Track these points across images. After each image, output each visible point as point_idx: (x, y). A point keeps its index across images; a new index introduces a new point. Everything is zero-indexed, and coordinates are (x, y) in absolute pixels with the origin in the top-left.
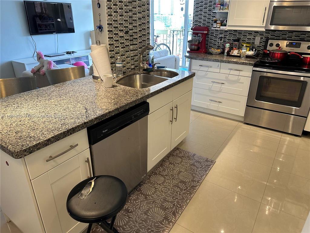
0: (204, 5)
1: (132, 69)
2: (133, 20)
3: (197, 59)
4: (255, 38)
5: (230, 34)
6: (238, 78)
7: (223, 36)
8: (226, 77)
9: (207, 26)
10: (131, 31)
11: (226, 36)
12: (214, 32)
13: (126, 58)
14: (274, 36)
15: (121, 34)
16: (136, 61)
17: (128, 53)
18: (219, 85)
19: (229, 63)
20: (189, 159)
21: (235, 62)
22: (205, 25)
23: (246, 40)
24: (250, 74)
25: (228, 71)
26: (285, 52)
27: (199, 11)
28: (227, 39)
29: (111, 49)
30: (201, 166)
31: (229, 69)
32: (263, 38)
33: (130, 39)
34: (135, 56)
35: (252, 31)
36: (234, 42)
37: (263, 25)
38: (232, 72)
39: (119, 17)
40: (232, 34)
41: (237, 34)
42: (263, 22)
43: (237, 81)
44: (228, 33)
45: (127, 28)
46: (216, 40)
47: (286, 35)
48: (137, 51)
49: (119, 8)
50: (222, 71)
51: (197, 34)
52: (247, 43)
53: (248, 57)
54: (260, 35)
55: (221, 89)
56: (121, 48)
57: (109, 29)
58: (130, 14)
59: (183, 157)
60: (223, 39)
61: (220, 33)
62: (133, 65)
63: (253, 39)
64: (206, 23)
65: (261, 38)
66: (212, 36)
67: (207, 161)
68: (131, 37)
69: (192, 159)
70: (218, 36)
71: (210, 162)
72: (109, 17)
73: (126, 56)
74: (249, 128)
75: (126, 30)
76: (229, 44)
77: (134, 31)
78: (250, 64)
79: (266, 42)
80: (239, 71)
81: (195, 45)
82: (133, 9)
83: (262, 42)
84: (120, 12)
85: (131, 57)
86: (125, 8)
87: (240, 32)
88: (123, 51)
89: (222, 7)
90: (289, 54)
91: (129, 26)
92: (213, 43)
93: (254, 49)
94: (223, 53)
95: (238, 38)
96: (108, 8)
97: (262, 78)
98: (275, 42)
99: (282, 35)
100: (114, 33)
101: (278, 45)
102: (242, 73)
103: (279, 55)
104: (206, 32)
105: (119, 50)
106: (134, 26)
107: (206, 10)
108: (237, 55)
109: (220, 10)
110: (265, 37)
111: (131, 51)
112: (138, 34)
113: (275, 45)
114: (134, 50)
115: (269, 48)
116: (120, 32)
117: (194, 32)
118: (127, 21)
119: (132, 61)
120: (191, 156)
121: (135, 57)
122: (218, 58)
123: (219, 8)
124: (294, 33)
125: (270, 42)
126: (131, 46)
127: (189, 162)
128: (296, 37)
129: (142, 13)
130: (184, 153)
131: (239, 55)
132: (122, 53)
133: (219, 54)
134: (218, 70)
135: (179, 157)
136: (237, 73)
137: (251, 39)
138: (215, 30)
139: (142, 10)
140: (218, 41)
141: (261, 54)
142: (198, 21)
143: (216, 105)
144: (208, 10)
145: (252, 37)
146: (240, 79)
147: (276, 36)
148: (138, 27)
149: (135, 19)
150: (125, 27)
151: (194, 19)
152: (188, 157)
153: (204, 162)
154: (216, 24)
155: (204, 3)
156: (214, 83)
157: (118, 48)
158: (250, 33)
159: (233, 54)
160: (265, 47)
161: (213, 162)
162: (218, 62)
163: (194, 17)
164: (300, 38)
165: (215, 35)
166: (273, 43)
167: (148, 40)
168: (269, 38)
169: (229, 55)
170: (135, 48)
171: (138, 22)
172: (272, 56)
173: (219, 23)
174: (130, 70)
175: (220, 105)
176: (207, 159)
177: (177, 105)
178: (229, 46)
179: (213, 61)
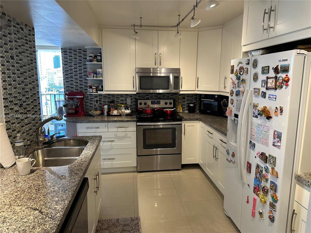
0: (74, 73)
1: (28, 145)
2: (26, 92)
3: (83, 123)
4: (126, 99)
5: (104, 97)
6: (126, 133)
7: (98, 99)
8: (115, 134)
9: (80, 91)
10: (25, 104)
11: (100, 99)
12: (88, 96)
13: (23, 134)
14: (141, 97)
15: (16, 108)
16: (31, 135)
17: (24, 128)
18: (110, 143)
19: (115, 122)
20: (116, 227)
21: (121, 120)
22: (77, 90)
23: (120, 101)
24: (135, 129)
25: (116, 130)
26: (153, 109)
27: (69, 78)
28: (103, 102)
29: (8, 127)
30: (131, 228)
31: (116, 127)
32: (132, 99)
33: (24, 112)
34: (30, 129)
35: (123, 94)
36: (110, 103)
37: (134, 89)
38: (120, 129)
39: (14, 90)
40: (106, 97)
41: (111, 97)
42: (134, 87)
43: (125, 137)
44: (103, 96)
45: (21, 101)
46: (92, 103)
47: (148, 96)
48: (31, 124)
49: (13, 80)
50: (110, 130)
51: (72, 99)
52: (121, 103)
53: (127, 115)
54: (130, 97)
55: (112, 146)
56: (17, 123)
57: (5, 104)
58: (23, 85)
59: (108, 227)
60: (98, 102)
61: (95, 97)
62: (29, 140)
63: (125, 100)
64: (79, 88)
65: (131, 99)
66: (87, 99)
67: (132, 220)
68: (25, 110)
69: (119, 225)
70: (93, 100)
71: (136, 220)
72: (5, 91)
73: (22, 132)
74: (144, 175)
75: (20, 103)
76: (107, 106)
77: (27, 103)
78: (133, 121)
79: (136, 102)
80: (125, 128)
81: (72, 109)
82: (25, 80)
83: (132, 102)
84: (14, 84)
85: (27, 131)
86: (18, 80)
87: (113, 95)
88: (19, 127)
89: (95, 75)
90: (156, 109)
91: (23, 98)
92: (90, 106)
93: (129, 108)
94: (102, 114)
95: (112, 100)
96: (4, 81)
97: (145, 130)
98: (143, 102)
99: (146, 96)
100: (10, 108)
101: (145, 104)
102: (128, 129)
103: (149, 110)
104: (82, 97)
105: (15, 126)
106: (27, 98)
107: (77, 77)
108: (118, 114)
109: (94, 78)
110: (134, 98)
111: (26, 125)
112: (31, 105)
113: (143, 103)
114: (29, 123)
115: (139, 106)
116: (16, 106)
117: (69, 97)
118: (21, 93)
119: (28, 136)
120: (116, 223)
121: (30, 131)
122: (99, 118)
123: (93, 76)
124: (154, 94)
125: (139, 101)
126: (26, 120)
127: (118, 230)
128: (155, 97)
129: (32, 83)
130: (106, 223)
131: (119, 114)
132: (18, 130)
133: (99, 115)
134: (106, 130)
135: (104, 229)
136: (124, 129)
137: (123, 100)
138: (89, 94)
139: (32, 81)
140: (94, 103)
141: (134, 111)
142: (69, 87)
143: (109, 162)
144: (79, 77)
145: (124, 99)
146: (127, 134)
147: (142, 97)
148: (30, 99)
149: (27, 90)
150: (19, 100)
151: (64, 85)
152: (113, 225)
153: (131, 222)
154: (91, 89)
155: (74, 71)
156: (105, 142)
157: (14, 125)
158: (122, 95)
159: (113, 114)
160: (137, 105)
161: (138, 219)
162: (105, 122)
163: (64, 83)
164: (158, 97)
165: (90, 98)
166: (142, 102)
167: (39, 110)
168: (137, 99)
169: (109, 115)
170: (29, 121)
171: (30, 93)
172: (145, 112)
173: (95, 89)
174: (26, 147)
175: (114, 162)
176: (132, 218)
177: (98, 172)
178: (107, 107)
179: (100, 122)
